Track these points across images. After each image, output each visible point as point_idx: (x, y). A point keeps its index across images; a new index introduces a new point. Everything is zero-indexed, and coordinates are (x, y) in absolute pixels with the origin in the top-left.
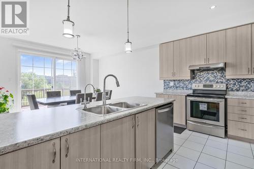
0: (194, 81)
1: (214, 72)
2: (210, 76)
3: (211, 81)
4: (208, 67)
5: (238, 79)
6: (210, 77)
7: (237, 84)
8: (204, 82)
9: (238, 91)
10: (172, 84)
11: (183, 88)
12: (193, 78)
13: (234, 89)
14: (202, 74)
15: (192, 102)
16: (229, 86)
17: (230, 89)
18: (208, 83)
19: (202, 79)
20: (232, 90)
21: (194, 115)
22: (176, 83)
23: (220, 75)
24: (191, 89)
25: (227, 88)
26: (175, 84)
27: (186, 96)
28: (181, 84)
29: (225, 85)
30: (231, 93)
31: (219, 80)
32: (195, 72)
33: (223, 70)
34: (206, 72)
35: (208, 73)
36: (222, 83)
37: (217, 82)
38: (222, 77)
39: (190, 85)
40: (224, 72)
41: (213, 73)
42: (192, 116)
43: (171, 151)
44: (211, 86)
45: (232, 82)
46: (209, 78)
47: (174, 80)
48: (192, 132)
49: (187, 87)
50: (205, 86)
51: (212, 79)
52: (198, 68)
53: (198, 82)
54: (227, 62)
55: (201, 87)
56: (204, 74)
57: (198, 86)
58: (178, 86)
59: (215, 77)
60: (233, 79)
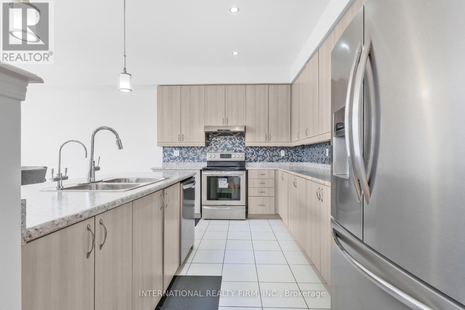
0: (208, 148)
1: (232, 137)
2: (227, 142)
3: (228, 150)
4: (228, 130)
5: (256, 147)
6: (228, 144)
7: (255, 154)
8: (220, 151)
9: (255, 161)
10: (176, 153)
11: (193, 159)
12: (207, 145)
13: (252, 159)
14: (218, 139)
15: (209, 178)
16: (248, 156)
17: (248, 160)
18: (225, 152)
19: (218, 146)
20: (250, 161)
21: (212, 197)
22: (183, 151)
23: (238, 141)
24: (204, 160)
25: (246, 159)
26: (181, 154)
27: (201, 171)
28: (191, 153)
29: (244, 154)
30: (249, 164)
31: (238, 149)
32: (210, 136)
33: (242, 135)
34: (223, 137)
35: (226, 139)
36: (240, 151)
37: (236, 151)
38: (240, 144)
39: (203, 156)
40: (242, 138)
41: (231, 139)
42: (209, 198)
43: (192, 248)
44: (229, 156)
45: (250, 151)
46: (226, 145)
47: (180, 148)
48: (209, 221)
49: (198, 158)
50: (222, 156)
51: (230, 146)
52: (216, 130)
53: (213, 151)
54: (247, 125)
55: (218, 158)
56: (221, 140)
57: (214, 156)
58: (186, 156)
59: (233, 144)
60: (251, 147)
